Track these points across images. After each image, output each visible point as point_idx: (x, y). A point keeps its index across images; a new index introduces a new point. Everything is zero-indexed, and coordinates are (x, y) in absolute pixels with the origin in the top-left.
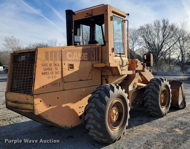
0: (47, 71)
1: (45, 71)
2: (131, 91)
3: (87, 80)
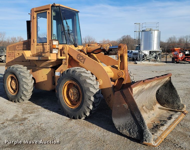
0: (10, 56)
2: (58, 76)
3: (26, 61)
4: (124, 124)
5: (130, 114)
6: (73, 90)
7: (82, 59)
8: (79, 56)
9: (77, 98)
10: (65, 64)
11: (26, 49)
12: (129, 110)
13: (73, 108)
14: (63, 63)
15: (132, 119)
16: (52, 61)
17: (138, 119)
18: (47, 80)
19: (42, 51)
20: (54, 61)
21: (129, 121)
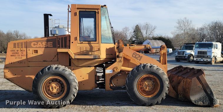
0: (15, 54)
1: (13, 54)
2: (109, 74)
3: (51, 61)
4: (199, 98)
5: (203, 91)
6: (148, 82)
7: (139, 57)
8: (135, 55)
9: (152, 88)
10: (120, 61)
11: (52, 46)
12: (202, 88)
13: (150, 97)
14: (117, 61)
15: (205, 93)
16: (102, 59)
17: (209, 93)
18: (88, 79)
19: (88, 49)
20: (103, 59)
21: (203, 96)
